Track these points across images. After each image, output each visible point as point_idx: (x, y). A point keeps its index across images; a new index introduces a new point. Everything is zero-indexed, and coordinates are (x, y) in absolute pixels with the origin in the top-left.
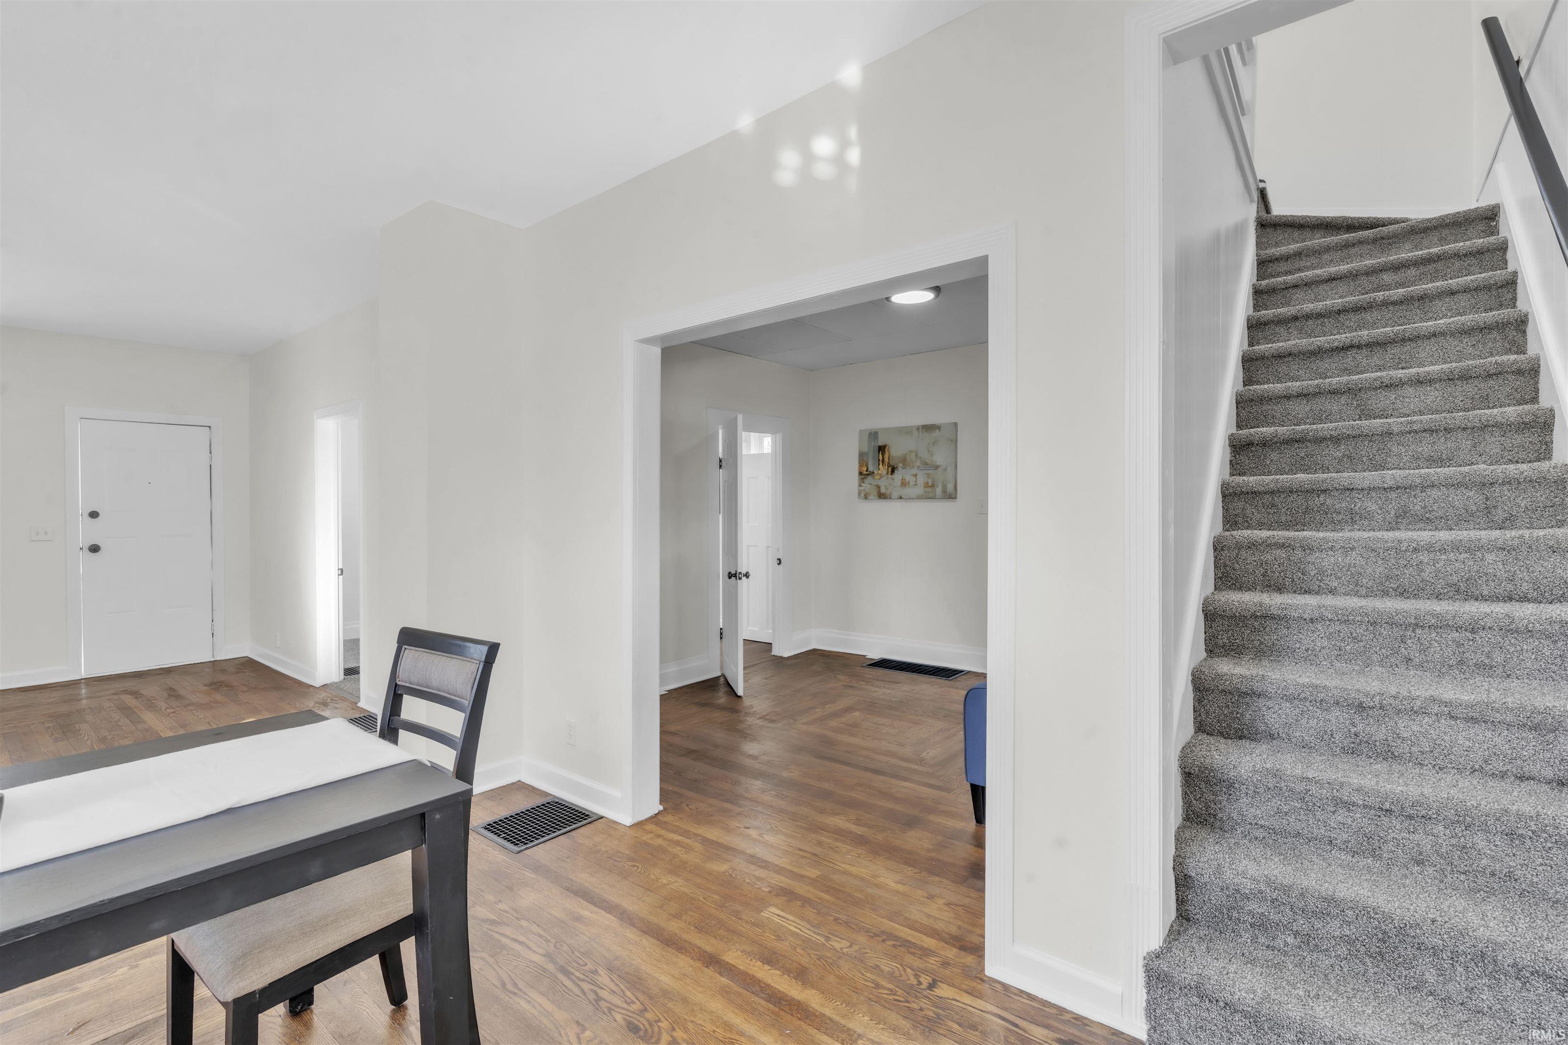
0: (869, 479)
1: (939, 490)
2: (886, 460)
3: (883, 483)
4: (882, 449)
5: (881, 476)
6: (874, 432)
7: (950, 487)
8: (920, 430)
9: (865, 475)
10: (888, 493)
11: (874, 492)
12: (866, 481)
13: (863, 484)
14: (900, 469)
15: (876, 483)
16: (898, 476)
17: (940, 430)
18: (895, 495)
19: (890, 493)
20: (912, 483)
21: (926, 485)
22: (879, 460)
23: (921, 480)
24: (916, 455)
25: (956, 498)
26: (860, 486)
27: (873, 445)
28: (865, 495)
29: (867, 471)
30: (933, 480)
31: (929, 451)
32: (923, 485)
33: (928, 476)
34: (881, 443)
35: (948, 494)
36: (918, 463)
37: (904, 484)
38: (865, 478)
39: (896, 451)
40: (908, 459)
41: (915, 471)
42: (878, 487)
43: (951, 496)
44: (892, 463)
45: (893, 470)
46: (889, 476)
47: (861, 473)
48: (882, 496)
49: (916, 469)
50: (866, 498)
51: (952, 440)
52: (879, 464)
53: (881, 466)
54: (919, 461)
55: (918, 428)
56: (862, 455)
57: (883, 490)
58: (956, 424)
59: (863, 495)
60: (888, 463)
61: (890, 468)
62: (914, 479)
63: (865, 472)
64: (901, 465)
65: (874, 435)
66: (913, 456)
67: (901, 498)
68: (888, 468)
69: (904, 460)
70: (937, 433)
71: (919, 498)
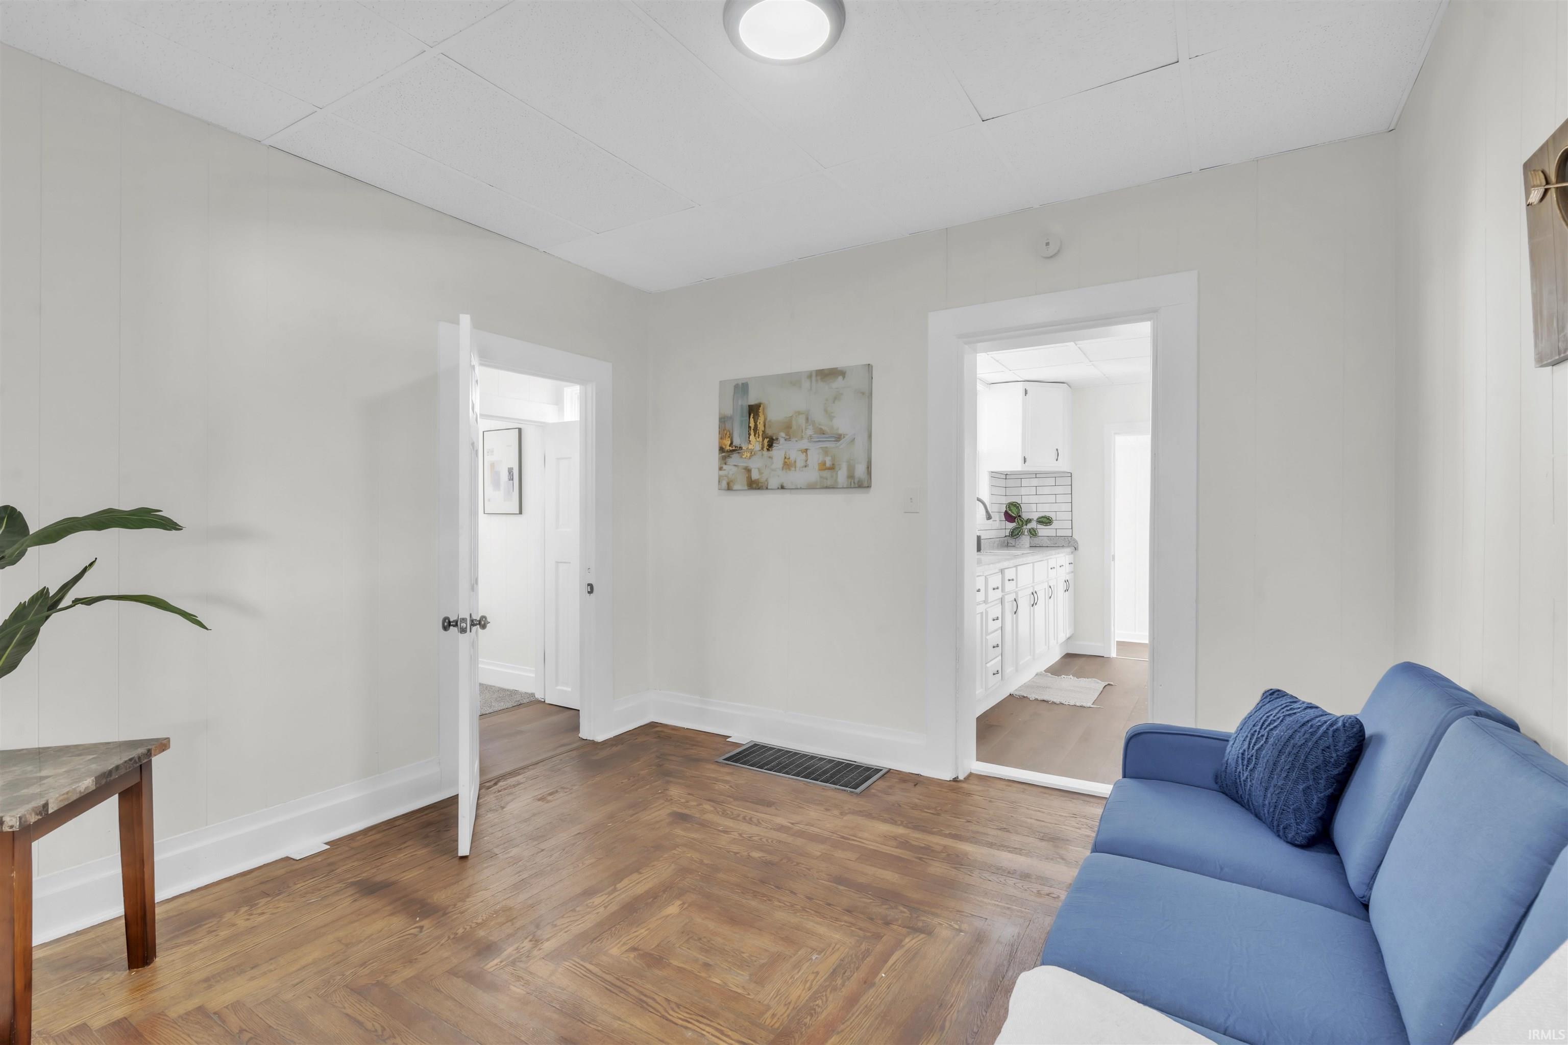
0: (735, 459)
1: (842, 476)
2: (761, 427)
3: (755, 464)
4: (754, 410)
5: (752, 453)
6: (743, 384)
7: (860, 471)
8: (814, 378)
9: (728, 451)
10: (763, 480)
11: (741, 483)
12: (729, 461)
13: (725, 467)
14: (782, 440)
15: (745, 465)
16: (778, 452)
17: (844, 377)
18: (774, 482)
19: (766, 480)
20: (800, 463)
21: (823, 467)
22: (750, 427)
23: (815, 457)
24: (807, 419)
25: (869, 487)
26: (721, 469)
27: (740, 403)
28: (728, 484)
29: (731, 444)
30: (833, 459)
31: (826, 411)
32: (817, 467)
33: (826, 451)
34: (752, 401)
35: (856, 481)
36: (810, 432)
37: (788, 465)
38: (729, 456)
39: (774, 414)
40: (794, 427)
41: (804, 444)
42: (748, 470)
43: (862, 484)
44: (769, 432)
45: (771, 443)
46: (765, 452)
47: (722, 449)
48: (754, 485)
49: (805, 441)
50: (729, 488)
51: (863, 394)
52: (750, 434)
53: (752, 437)
54: (811, 427)
55: (810, 376)
56: (723, 420)
57: (755, 475)
58: (869, 367)
59: (724, 484)
60: (764, 432)
61: (766, 441)
62: (803, 456)
63: (728, 448)
64: (783, 434)
65: (742, 388)
66: (801, 420)
67: (782, 487)
68: (763, 440)
69: (788, 427)
70: (839, 382)
71: (811, 487)
